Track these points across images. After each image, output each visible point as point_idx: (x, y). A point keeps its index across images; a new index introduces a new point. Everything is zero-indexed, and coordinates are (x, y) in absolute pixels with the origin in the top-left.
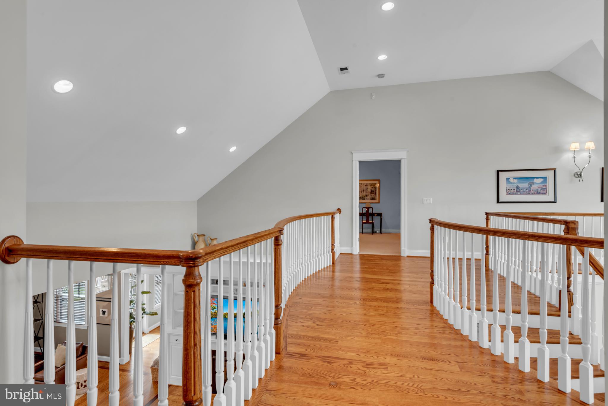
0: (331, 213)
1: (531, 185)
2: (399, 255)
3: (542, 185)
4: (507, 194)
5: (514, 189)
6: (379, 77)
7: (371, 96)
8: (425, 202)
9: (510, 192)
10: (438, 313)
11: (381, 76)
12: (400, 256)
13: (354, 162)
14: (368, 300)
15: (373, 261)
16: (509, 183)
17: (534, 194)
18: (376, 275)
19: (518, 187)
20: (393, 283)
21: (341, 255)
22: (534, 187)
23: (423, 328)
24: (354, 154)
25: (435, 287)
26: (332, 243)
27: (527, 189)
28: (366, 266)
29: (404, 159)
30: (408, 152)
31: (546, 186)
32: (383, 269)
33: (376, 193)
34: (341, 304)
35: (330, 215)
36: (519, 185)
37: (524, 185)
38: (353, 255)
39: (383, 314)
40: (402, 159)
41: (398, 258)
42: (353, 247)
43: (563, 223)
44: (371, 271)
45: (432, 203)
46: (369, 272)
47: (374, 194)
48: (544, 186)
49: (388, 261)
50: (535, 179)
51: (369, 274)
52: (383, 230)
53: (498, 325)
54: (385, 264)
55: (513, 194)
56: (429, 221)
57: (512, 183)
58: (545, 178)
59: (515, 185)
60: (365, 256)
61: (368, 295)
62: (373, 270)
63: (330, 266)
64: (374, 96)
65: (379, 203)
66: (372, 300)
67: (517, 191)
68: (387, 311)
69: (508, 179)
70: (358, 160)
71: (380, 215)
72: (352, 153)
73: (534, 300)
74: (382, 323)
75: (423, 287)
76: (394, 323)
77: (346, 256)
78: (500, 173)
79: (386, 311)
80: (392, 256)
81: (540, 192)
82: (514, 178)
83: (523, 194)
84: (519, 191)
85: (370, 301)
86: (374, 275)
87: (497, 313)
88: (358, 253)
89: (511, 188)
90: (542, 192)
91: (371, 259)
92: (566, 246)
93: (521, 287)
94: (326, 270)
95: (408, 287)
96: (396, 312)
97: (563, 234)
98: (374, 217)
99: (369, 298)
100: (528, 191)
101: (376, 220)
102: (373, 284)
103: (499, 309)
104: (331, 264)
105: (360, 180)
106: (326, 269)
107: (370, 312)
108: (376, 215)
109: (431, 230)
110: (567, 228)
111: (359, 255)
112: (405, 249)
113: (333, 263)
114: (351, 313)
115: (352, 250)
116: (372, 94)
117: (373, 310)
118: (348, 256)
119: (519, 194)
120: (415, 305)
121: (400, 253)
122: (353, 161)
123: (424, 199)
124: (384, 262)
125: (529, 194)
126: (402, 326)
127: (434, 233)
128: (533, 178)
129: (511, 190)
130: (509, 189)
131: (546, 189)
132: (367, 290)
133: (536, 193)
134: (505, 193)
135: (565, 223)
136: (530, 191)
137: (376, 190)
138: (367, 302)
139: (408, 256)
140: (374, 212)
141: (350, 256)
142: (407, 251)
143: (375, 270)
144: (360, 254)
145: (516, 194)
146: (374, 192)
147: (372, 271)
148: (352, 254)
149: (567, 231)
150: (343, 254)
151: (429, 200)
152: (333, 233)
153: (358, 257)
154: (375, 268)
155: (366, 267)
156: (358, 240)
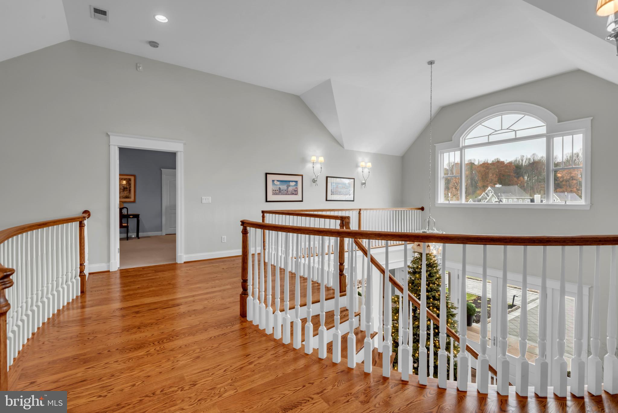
0: (79, 218)
1: (288, 187)
2: (174, 262)
3: (295, 187)
4: (273, 194)
5: (277, 190)
6: (151, 45)
7: (137, 67)
8: (204, 201)
9: (275, 193)
10: (256, 329)
11: (154, 44)
12: (176, 264)
13: (112, 148)
14: (165, 341)
15: (145, 276)
16: (274, 185)
17: (290, 194)
18: (157, 296)
19: (280, 188)
20: (186, 303)
21: (92, 275)
22: (290, 189)
23: (256, 359)
24: (111, 136)
25: (250, 299)
26: (80, 262)
27: (285, 190)
28: (138, 286)
29: (181, 151)
30: (185, 144)
31: (297, 188)
32: (164, 285)
33: (130, 191)
34: (124, 363)
35: (77, 221)
36: (281, 187)
37: (284, 187)
38: (111, 273)
39: (198, 357)
40: (177, 152)
41: (173, 267)
42: (111, 261)
43: (340, 218)
44: (148, 292)
45: (210, 202)
46: (146, 294)
47: (127, 192)
48: (296, 188)
49: (164, 273)
50: (291, 182)
51: (148, 296)
52: (141, 234)
53: (299, 319)
54: (163, 277)
55: (277, 194)
56: (241, 223)
57: (276, 185)
58: (296, 182)
59: (278, 187)
60: (130, 272)
61: (162, 331)
62: (151, 289)
63: (77, 297)
64: (141, 68)
65: (134, 202)
66: (171, 338)
67: (279, 192)
68: (201, 349)
69: (273, 181)
70: (118, 146)
71: (137, 216)
72: (108, 136)
73: (316, 286)
74: (204, 372)
75: (223, 299)
76: (218, 366)
77: (101, 276)
78: (268, 175)
79: (198, 350)
80: (167, 265)
81: (293, 193)
82: (277, 181)
83: (284, 194)
84: (281, 192)
85: (168, 341)
86: (154, 296)
87: (299, 308)
88: (118, 268)
89: (276, 189)
90: (295, 193)
91: (141, 274)
92: (339, 238)
93: (295, 274)
94: (70, 306)
95: (206, 302)
96: (212, 347)
97: (339, 228)
98: (129, 219)
99: (165, 336)
100: (286, 192)
101: (132, 223)
102: (161, 311)
103: (300, 304)
104: (79, 294)
105: (120, 175)
106: (70, 304)
107: (177, 361)
108: (131, 217)
109: (243, 233)
110: (342, 222)
111: (119, 272)
112: (182, 254)
113: (82, 292)
114: (149, 374)
115: (109, 266)
116: (138, 65)
117: (180, 355)
118: (104, 276)
119: (280, 195)
120: (228, 326)
121: (175, 259)
122: (109, 145)
123: (203, 197)
124: (160, 275)
125: (287, 194)
126: (231, 366)
127: (246, 236)
128: (290, 181)
129: (275, 190)
130: (274, 190)
131: (297, 190)
132: (156, 324)
133: (291, 194)
134: (271, 193)
135: (341, 219)
136: (287, 192)
137: (130, 187)
138: (166, 345)
139: (185, 263)
140: (129, 213)
141: (105, 275)
142: (185, 256)
143: (154, 288)
144: (120, 270)
145: (279, 194)
146: (128, 190)
147: (150, 291)
148: (109, 271)
149: (342, 225)
150: (94, 275)
151: (208, 199)
152: (82, 247)
153: (118, 275)
154: (152, 286)
155: (138, 288)
156: (118, 252)
